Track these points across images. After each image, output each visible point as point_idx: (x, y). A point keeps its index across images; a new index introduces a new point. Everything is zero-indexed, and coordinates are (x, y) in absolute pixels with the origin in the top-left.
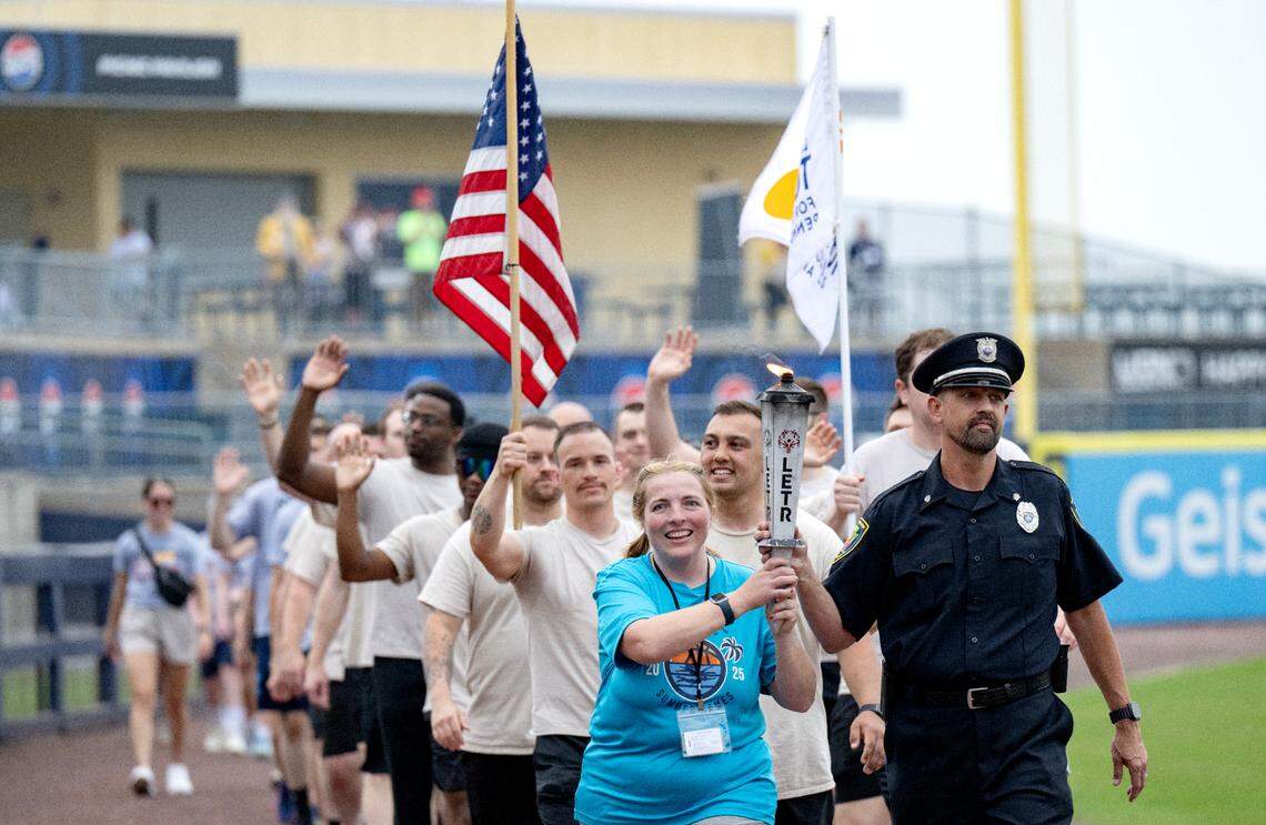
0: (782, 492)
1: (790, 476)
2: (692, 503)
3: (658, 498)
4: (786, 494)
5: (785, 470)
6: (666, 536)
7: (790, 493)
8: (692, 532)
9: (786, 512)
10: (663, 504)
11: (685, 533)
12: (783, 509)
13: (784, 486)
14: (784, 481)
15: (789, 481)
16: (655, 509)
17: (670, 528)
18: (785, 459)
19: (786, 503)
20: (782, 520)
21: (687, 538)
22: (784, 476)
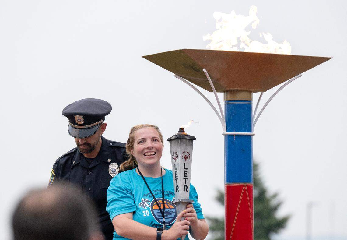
0: (184, 178)
1: (187, 171)
2: (155, 140)
3: (141, 138)
4: (186, 179)
5: (185, 168)
6: (144, 155)
7: (187, 179)
8: (155, 153)
9: (186, 187)
10: (144, 140)
11: (153, 153)
12: (184, 186)
13: (184, 176)
14: (184, 174)
15: (186, 174)
16: (139, 143)
17: (146, 151)
18: (185, 164)
19: (185, 184)
20: (184, 191)
21: (154, 156)
22: (184, 171)
